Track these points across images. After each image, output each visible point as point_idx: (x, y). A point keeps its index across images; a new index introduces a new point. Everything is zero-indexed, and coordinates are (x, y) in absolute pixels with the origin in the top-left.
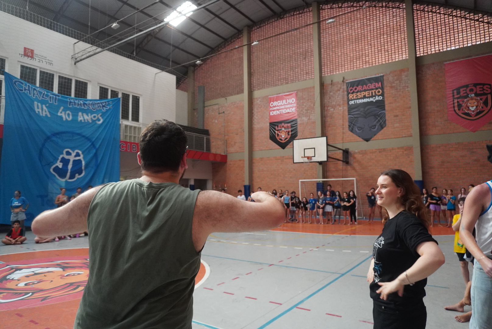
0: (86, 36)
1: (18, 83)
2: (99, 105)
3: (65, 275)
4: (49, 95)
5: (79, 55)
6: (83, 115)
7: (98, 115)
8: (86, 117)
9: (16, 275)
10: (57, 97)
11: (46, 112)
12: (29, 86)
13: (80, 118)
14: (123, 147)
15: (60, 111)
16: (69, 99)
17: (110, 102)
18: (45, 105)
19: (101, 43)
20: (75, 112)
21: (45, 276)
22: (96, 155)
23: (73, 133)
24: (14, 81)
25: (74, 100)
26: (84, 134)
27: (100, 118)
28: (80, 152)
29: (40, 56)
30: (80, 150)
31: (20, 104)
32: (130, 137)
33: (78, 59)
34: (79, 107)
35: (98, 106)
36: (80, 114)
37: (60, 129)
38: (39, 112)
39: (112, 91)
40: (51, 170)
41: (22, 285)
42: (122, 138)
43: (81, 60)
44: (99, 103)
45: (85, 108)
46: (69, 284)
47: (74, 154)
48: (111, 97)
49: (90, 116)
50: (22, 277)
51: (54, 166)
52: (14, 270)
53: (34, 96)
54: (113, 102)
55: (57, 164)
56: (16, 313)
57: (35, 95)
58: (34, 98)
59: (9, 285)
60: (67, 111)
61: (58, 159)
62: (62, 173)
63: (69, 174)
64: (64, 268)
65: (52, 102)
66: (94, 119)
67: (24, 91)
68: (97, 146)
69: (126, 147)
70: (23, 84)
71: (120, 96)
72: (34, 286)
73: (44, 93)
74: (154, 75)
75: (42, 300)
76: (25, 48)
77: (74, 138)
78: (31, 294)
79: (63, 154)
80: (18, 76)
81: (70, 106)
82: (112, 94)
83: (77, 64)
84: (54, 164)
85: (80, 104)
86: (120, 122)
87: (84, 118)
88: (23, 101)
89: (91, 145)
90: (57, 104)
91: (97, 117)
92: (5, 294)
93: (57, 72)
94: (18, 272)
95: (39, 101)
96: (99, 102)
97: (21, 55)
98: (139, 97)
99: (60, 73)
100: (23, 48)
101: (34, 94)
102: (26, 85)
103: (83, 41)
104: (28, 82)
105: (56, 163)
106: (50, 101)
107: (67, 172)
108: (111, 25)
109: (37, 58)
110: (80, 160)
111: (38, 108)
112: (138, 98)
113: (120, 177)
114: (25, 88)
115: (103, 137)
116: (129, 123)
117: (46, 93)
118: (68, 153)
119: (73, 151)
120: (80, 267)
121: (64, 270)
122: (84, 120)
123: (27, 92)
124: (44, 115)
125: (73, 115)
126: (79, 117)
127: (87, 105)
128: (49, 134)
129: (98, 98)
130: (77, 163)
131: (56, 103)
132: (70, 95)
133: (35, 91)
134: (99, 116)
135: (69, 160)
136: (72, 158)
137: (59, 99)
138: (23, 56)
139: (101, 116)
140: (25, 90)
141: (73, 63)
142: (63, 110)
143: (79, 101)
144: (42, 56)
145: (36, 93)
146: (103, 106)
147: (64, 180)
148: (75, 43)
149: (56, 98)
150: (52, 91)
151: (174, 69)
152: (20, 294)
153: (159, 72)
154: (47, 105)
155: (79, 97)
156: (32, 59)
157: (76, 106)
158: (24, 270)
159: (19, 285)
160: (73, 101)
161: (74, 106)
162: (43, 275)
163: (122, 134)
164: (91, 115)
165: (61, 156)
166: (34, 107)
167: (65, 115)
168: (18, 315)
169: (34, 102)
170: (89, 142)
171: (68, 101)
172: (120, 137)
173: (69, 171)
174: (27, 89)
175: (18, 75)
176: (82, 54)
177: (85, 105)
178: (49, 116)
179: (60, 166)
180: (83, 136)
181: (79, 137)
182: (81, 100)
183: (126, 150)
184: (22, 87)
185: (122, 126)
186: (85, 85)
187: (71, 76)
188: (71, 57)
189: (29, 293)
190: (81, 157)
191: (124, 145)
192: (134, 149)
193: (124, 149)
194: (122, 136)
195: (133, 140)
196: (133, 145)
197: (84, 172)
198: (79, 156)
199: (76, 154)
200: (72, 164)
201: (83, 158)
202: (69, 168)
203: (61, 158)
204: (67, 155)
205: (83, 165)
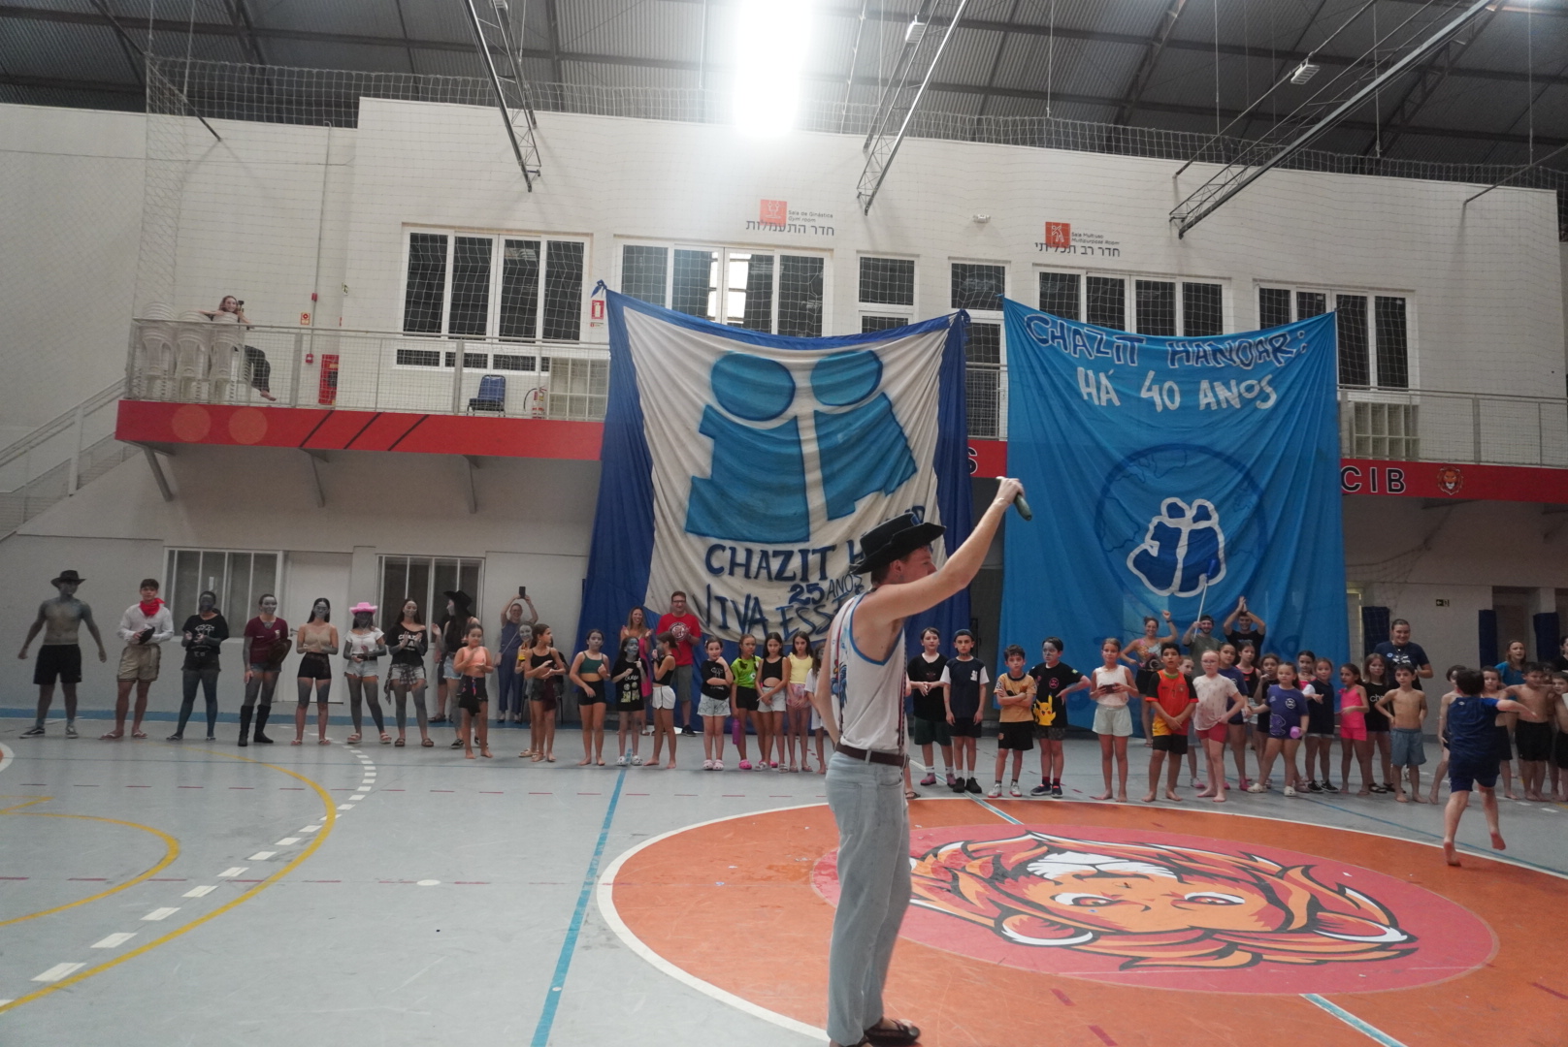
0: (1208, 139)
1: (1035, 324)
2: (1261, 349)
3: (1187, 897)
4: (1114, 342)
5: (1192, 205)
6: (1212, 388)
7: (1259, 382)
8: (1222, 393)
9: (1052, 867)
10: (1136, 344)
11: (1108, 393)
12: (1062, 325)
13: (1205, 399)
14: (1351, 479)
15: (1147, 383)
16: (1171, 345)
17: (1299, 333)
18: (1106, 372)
19: (1258, 145)
20: (1189, 382)
21: (1127, 886)
22: (1259, 510)
23: (1187, 449)
24: (1026, 319)
25: (1184, 346)
26: (1218, 448)
27: (1269, 390)
29: (1085, 238)
30: (1209, 498)
31: (1043, 378)
32: (1377, 443)
33: (1187, 221)
34: (1199, 365)
35: (1261, 353)
36: (1205, 385)
37: (1148, 438)
38: (1089, 394)
39: (1301, 295)
40: (1130, 564)
41: (1065, 899)
42: (1347, 450)
43: (1199, 219)
44: (1261, 342)
45: (1218, 366)
46: (1200, 933)
47: (1190, 513)
48: (1301, 315)
49: (1235, 390)
50: (1064, 876)
51: (1137, 551)
52: (1045, 848)
53: (1075, 353)
54: (1306, 332)
55: (1143, 546)
56: (1054, 987)
57: (1078, 348)
58: (1077, 356)
59: (1034, 893)
60: (1165, 381)
61: (1147, 530)
62: (1158, 570)
63: (1178, 574)
64: (1182, 873)
65: (1122, 362)
66: (1249, 396)
67: (1050, 342)
68: (1263, 484)
69: (1364, 479)
70: (1047, 323)
71: (1331, 306)
72: (1098, 912)
73: (1102, 339)
74: (1461, 206)
75: (1123, 967)
76: (1049, 225)
77: (1190, 463)
78: (1089, 936)
79: (1159, 513)
80: (1036, 306)
81: (1173, 364)
82: (1301, 305)
83: (1188, 233)
84: (1138, 545)
85: (1202, 354)
86: (1339, 398)
87: (1215, 396)
88: (1050, 371)
89: (1241, 482)
90: (1136, 365)
91: (1257, 389)
92: (1025, 918)
93: (1130, 273)
94: (1053, 857)
95: (1089, 365)
96: (1262, 338)
97: (1039, 246)
98: (1403, 300)
99: (1139, 273)
100: (1044, 224)
101: (1076, 346)
102: (1055, 324)
103: (1202, 158)
104: (1060, 315)
105: (1143, 541)
106: (1119, 360)
107: (1174, 569)
108: (1290, 73)
109: (1078, 245)
110: (1210, 530)
111: (1088, 385)
112: (1399, 302)
113: (1349, 584)
114: (1053, 332)
115: (1281, 453)
116: (1372, 395)
117: (1105, 337)
118: (1175, 511)
119: (1190, 504)
120: (1234, 881)
121: (1181, 880)
122: (1218, 402)
123: (1059, 343)
124: (1104, 403)
125: (1183, 394)
126: (1201, 396)
127: (1225, 357)
128: (1119, 457)
129: (1258, 327)
130: (1202, 540)
131: (1133, 362)
132: (1172, 332)
133: (1078, 337)
134: (1264, 383)
135: (1178, 532)
136: (1186, 525)
137: (1140, 349)
138: (1044, 247)
139: (1270, 383)
140: (1054, 337)
141: (1176, 233)
142: (1154, 381)
143: (1198, 346)
144: (1092, 235)
145: (1081, 344)
146: (1277, 350)
147: (1165, 593)
148: (1179, 173)
149: (1133, 348)
150: (1123, 328)
151: (1542, 164)
152: (1060, 930)
153: (1481, 190)
154: (1111, 372)
155: (1197, 334)
156: (1068, 250)
157: (1190, 363)
158: (1069, 853)
159: (1057, 899)
160: (1182, 349)
161: (1186, 364)
162: (1121, 881)
163: (1345, 435)
164: (1238, 385)
165: (1155, 521)
166: (1078, 384)
167: (1159, 395)
168: (1059, 994)
169: (1076, 371)
170: (1236, 471)
171: (1167, 352)
172: (1339, 448)
173: (1180, 566)
174: (1059, 334)
175: (1035, 303)
176: (1199, 198)
177: (1219, 355)
178: (1117, 403)
179: (1154, 552)
180: (1218, 455)
181: (1203, 457)
182: (1204, 341)
183: (1365, 490)
184: (1045, 331)
185: (1344, 408)
186: (1214, 292)
187: (1173, 275)
188: (1169, 217)
189: (1084, 932)
190: (1214, 522)
191: (1357, 473)
192: (1396, 485)
193: (1357, 486)
194: (1346, 444)
195: (1387, 453)
196: (1390, 471)
197: (1223, 567)
198: (1208, 517)
199: (1197, 513)
200: (1186, 543)
201: (1219, 524)
202: (1178, 557)
203: (1155, 527)
204: (1171, 516)
205: (1222, 545)
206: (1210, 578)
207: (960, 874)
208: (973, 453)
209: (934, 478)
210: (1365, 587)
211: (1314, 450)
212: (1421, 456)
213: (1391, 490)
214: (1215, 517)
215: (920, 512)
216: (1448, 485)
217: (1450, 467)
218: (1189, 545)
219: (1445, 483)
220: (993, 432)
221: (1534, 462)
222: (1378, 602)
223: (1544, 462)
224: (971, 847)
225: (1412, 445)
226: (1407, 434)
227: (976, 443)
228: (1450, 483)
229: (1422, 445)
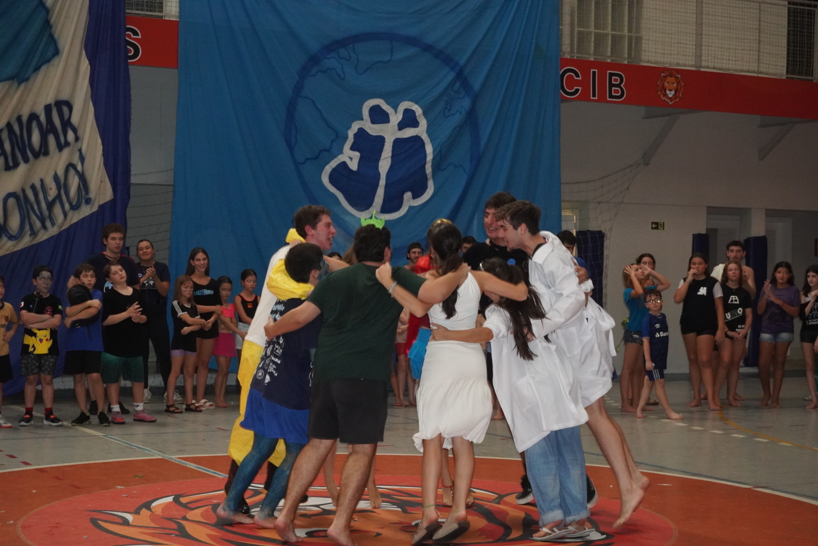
14: (571, 83)
22: (471, 117)
23: (391, 37)
26: (429, 40)
28: (418, 110)
30: (416, 103)
32: (599, 39)
37: (349, 24)
40: (325, 179)
42: (566, 49)
47: (396, 118)
51: (333, 164)
55: (341, 158)
61: (346, 138)
62: (357, 188)
63: (380, 193)
68: (477, 85)
69: (584, 83)
79: (360, 118)
84: (335, 157)
107: (376, 186)
110: (417, 139)
113: (564, 205)
115: (497, 49)
118: (379, 116)
119: (395, 108)
121: (405, 511)
128: (314, 46)
130: (408, 150)
135: (381, 140)
136: (390, 132)
147: (365, 215)
163: (566, 29)
165: (355, 127)
172: (559, 45)
173: (382, 182)
179: (354, 166)
180: (428, 48)
181: (411, 51)
183: (585, 96)
190: (421, 131)
191: (577, 76)
192: (616, 91)
193: (577, 91)
194: (566, 40)
195: (609, 54)
196: (611, 75)
197: (431, 183)
198: (415, 124)
199: (403, 118)
200: (390, 154)
201: (427, 132)
202: (380, 170)
203: (355, 135)
204: (373, 122)
205: (430, 158)
206: (415, 196)
207: (184, 522)
208: (135, 33)
209: (85, 65)
210: (581, 207)
211: (533, 46)
212: (643, 58)
213: (611, 96)
214: (423, 123)
215: (65, 109)
216: (668, 92)
217: (671, 72)
218: (393, 157)
219: (665, 91)
220: (160, 7)
221: (751, 69)
222: (593, 226)
223: (761, 69)
224: (184, 500)
225: (636, 43)
226: (630, 31)
227: (137, 20)
228: (670, 90)
229: (644, 45)
